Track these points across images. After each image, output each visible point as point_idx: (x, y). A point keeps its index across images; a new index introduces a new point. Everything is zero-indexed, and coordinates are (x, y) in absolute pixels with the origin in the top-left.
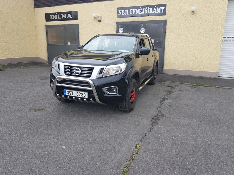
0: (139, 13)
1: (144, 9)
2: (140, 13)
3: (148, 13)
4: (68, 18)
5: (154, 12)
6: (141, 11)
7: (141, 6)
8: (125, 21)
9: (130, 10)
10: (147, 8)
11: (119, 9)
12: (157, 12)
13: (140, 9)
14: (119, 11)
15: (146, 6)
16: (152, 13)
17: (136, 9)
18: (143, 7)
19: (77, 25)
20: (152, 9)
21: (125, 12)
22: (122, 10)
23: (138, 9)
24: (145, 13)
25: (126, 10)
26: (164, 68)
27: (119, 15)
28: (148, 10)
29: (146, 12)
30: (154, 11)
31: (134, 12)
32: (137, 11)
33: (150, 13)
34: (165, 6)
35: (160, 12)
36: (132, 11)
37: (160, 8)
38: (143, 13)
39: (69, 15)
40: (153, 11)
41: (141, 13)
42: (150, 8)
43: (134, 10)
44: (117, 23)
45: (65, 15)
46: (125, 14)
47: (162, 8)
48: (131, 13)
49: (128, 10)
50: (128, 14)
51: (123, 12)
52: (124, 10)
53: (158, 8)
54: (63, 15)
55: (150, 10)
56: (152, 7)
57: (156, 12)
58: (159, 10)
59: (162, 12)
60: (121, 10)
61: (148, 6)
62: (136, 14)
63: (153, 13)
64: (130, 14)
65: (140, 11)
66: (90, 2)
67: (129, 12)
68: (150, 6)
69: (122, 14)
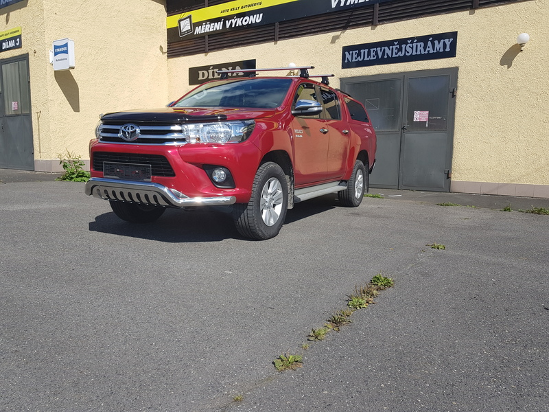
0: (392, 55)
1: (404, 46)
2: (394, 56)
3: (414, 54)
4: (234, 75)
5: (428, 51)
6: (397, 51)
7: (396, 40)
8: (358, 75)
9: (372, 50)
10: (412, 43)
11: (346, 49)
12: (435, 51)
13: (394, 47)
14: (347, 53)
15: (409, 39)
16: (423, 53)
17: (386, 48)
18: (402, 42)
20: (422, 44)
21: (359, 55)
22: (354, 52)
23: (391, 47)
24: (407, 54)
25: (362, 51)
26: (452, 180)
27: (346, 61)
28: (412, 48)
29: (408, 52)
30: (427, 49)
31: (380, 54)
32: (388, 51)
33: (419, 53)
34: (454, 35)
35: (442, 50)
36: (376, 53)
37: (442, 41)
38: (402, 55)
39: (238, 68)
40: (425, 48)
41: (396, 54)
42: (419, 44)
43: (381, 50)
44: (341, 79)
46: (361, 60)
47: (446, 41)
48: (374, 57)
49: (366, 51)
50: (366, 59)
51: (355, 56)
52: (357, 51)
53: (436, 42)
55: (419, 46)
56: (424, 39)
57: (431, 51)
58: (439, 46)
59: (448, 49)
60: (351, 52)
61: (412, 39)
62: (386, 57)
63: (426, 52)
64: (372, 58)
65: (395, 51)
66: (284, 38)
67: (369, 54)
68: (418, 38)
69: (354, 60)
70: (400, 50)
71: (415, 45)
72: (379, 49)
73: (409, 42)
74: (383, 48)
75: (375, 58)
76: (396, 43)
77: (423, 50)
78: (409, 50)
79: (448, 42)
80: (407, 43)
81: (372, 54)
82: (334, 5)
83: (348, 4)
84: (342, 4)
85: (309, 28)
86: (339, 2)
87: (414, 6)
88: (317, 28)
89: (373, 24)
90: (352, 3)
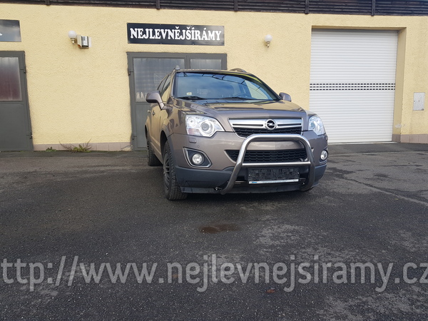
1: (184, 31)
2: (176, 38)
3: (193, 39)
7: (177, 25)
8: (145, 51)
9: (156, 30)
10: (190, 29)
11: (131, 26)
12: (209, 39)
13: (176, 31)
14: (132, 29)
15: (188, 26)
16: (200, 39)
17: (169, 30)
18: (182, 27)
20: (199, 32)
21: (144, 33)
22: (139, 30)
23: (173, 30)
24: (187, 38)
25: (147, 30)
27: (132, 37)
28: (191, 34)
30: (203, 37)
31: (164, 35)
32: (171, 34)
33: (196, 39)
35: (214, 39)
36: (161, 33)
37: (214, 32)
38: (183, 39)
40: (201, 35)
41: (178, 37)
42: (196, 31)
43: (164, 31)
44: (128, 53)
46: (147, 37)
47: (217, 32)
49: (151, 30)
50: (151, 37)
51: (140, 33)
52: (142, 29)
53: (209, 32)
55: (196, 33)
56: (199, 28)
57: (206, 39)
58: (212, 35)
59: (218, 39)
61: (191, 26)
62: (169, 38)
63: (202, 39)
64: (157, 38)
65: (177, 34)
66: (58, 3)
67: (154, 34)
68: (194, 26)
69: (140, 37)
70: (181, 34)
71: (193, 31)
72: (162, 30)
73: (188, 28)
74: (166, 30)
75: (160, 38)
76: (177, 28)
77: (199, 37)
78: (189, 35)
79: (218, 35)
80: (186, 30)
81: (157, 34)
88: (97, 1)
89: (155, 6)
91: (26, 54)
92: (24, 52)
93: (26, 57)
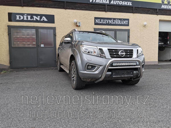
1: (115, 21)
2: (112, 23)
3: (118, 23)
4: (42, 20)
7: (112, 18)
8: (100, 28)
9: (105, 20)
10: (117, 20)
11: (96, 18)
13: (112, 20)
14: (96, 20)
15: (116, 19)
17: (109, 20)
18: (114, 19)
19: (54, 29)
21: (101, 21)
25: (102, 20)
27: (96, 23)
29: (116, 23)
32: (110, 21)
34: (128, 20)
35: (125, 24)
36: (106, 21)
38: (114, 23)
39: (43, 17)
42: (119, 21)
44: (94, 29)
45: (38, 17)
46: (101, 23)
47: (126, 21)
49: (103, 20)
50: (103, 23)
51: (99, 21)
53: (124, 21)
54: (35, 17)
56: (120, 19)
57: (123, 24)
58: (125, 22)
59: (127, 24)
61: (117, 19)
62: (109, 23)
64: (105, 23)
65: (112, 22)
66: (69, 9)
67: (104, 21)
68: (119, 19)
69: (99, 23)
70: (114, 22)
71: (118, 21)
72: (107, 20)
77: (120, 23)
79: (127, 21)
80: (116, 20)
81: (105, 21)
82: (91, 1)
83: (96, 2)
84: (94, 2)
85: (80, 7)
86: (93, 1)
87: (117, 8)
88: (84, 8)
89: (105, 11)
90: (98, 2)
91: (56, 28)
92: (55, 27)
93: (56, 30)
